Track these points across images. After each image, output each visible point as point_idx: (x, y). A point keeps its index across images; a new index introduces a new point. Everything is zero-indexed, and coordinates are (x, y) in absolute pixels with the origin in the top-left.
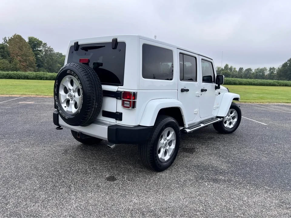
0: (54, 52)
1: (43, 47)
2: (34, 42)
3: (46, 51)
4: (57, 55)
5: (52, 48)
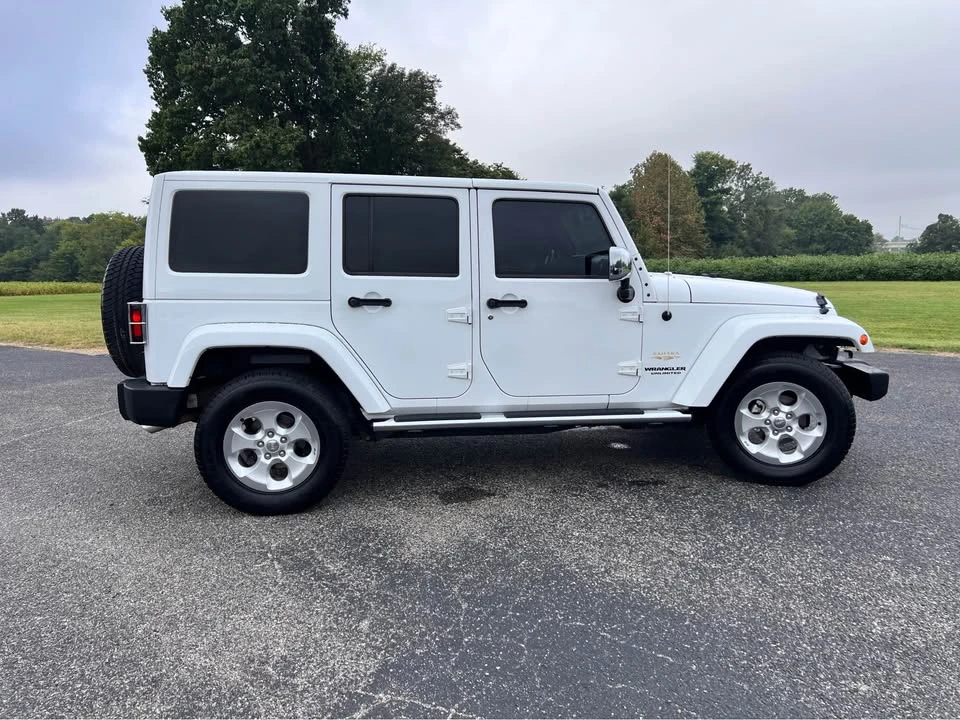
0: (774, 188)
1: (738, 179)
2: (709, 167)
3: (748, 190)
4: (787, 197)
5: (767, 179)
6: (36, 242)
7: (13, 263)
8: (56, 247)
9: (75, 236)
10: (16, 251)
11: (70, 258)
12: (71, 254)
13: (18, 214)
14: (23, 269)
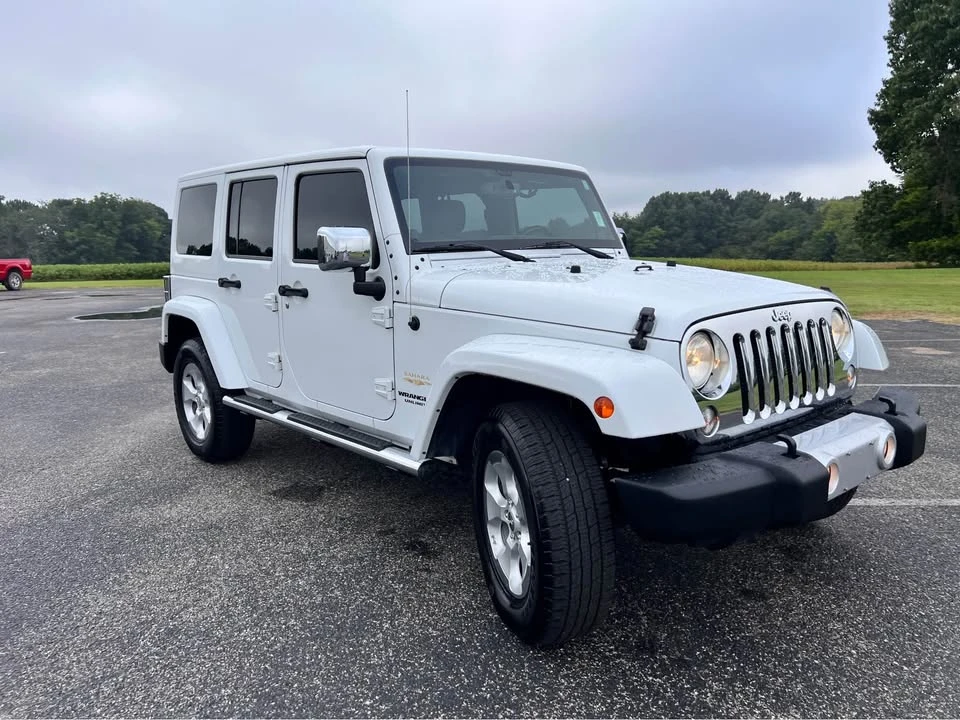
6: (804, 222)
7: (781, 242)
8: (819, 227)
9: (839, 215)
10: (785, 231)
11: (830, 237)
12: (832, 233)
13: (794, 196)
14: (788, 247)
